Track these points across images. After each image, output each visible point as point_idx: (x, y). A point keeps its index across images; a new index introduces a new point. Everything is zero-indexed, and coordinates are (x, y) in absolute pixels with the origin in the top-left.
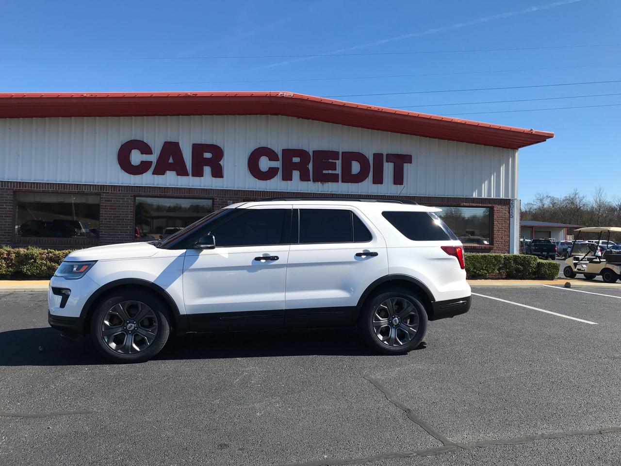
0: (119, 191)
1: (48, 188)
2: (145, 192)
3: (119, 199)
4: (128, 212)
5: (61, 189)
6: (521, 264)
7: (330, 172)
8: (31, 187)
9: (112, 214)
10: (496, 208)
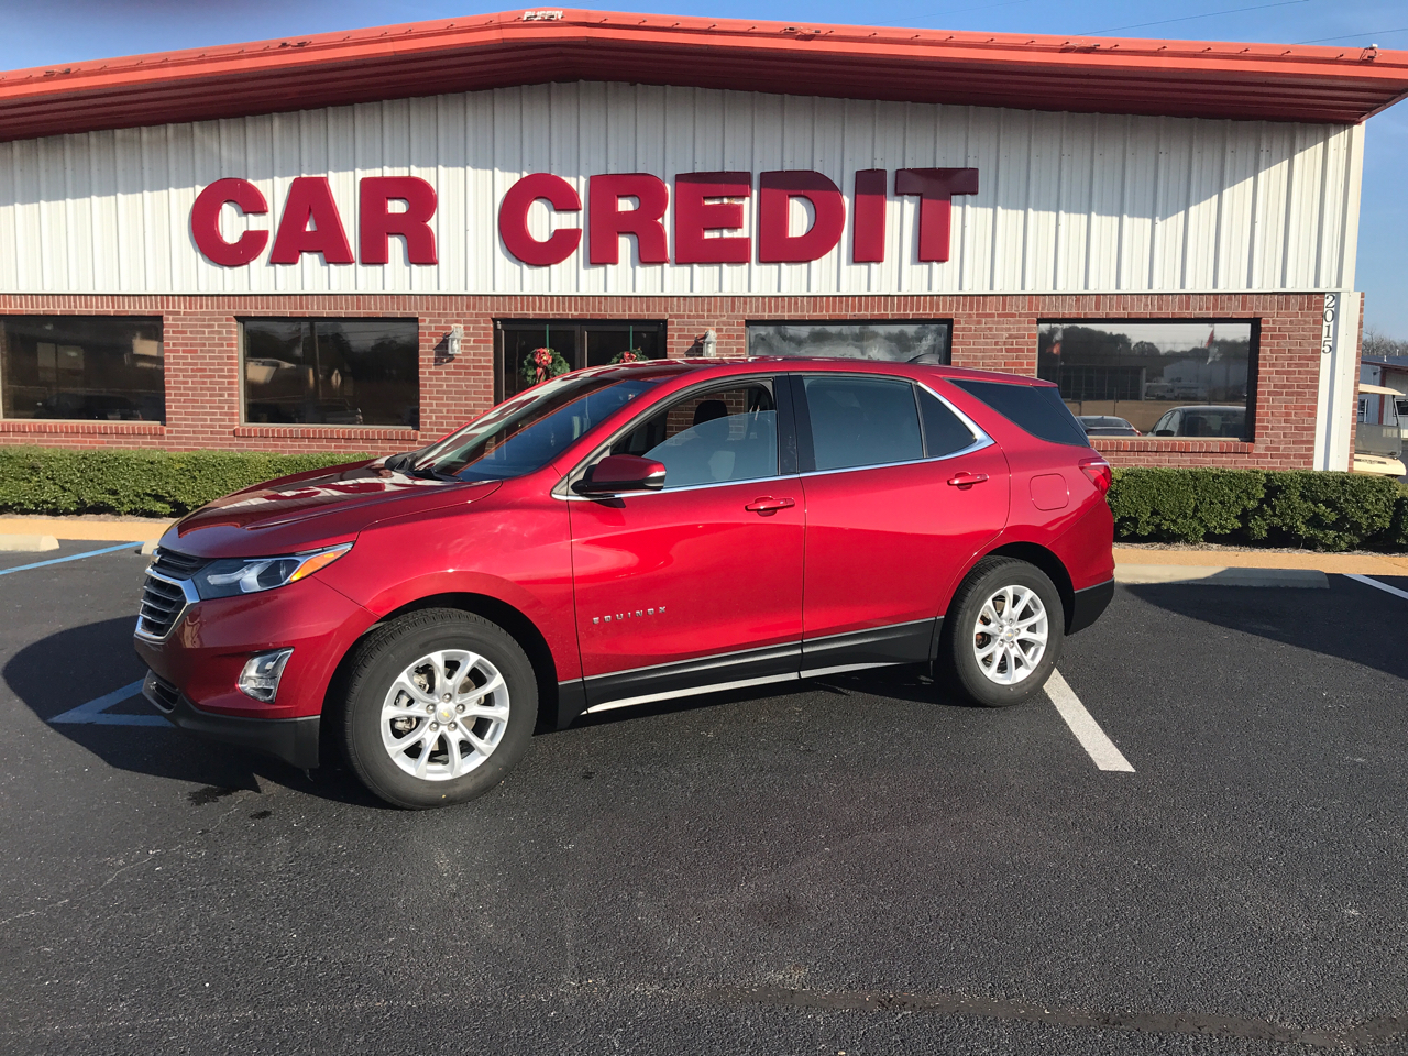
0: (201, 307)
1: (54, 307)
2: (257, 308)
3: (201, 326)
4: (222, 358)
5: (81, 307)
6: (1328, 503)
7: (726, 234)
8: (21, 306)
9: (190, 364)
10: (1268, 322)
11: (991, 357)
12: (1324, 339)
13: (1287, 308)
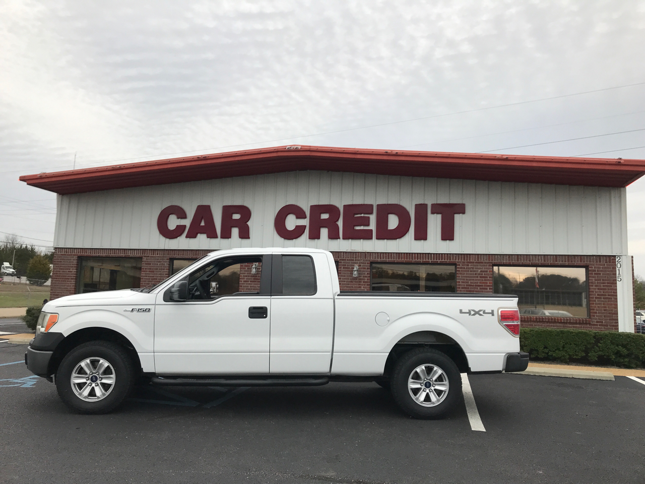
3: (157, 262)
4: (163, 274)
7: (362, 228)
10: (592, 268)
11: (473, 280)
12: (617, 275)
13: (600, 262)
